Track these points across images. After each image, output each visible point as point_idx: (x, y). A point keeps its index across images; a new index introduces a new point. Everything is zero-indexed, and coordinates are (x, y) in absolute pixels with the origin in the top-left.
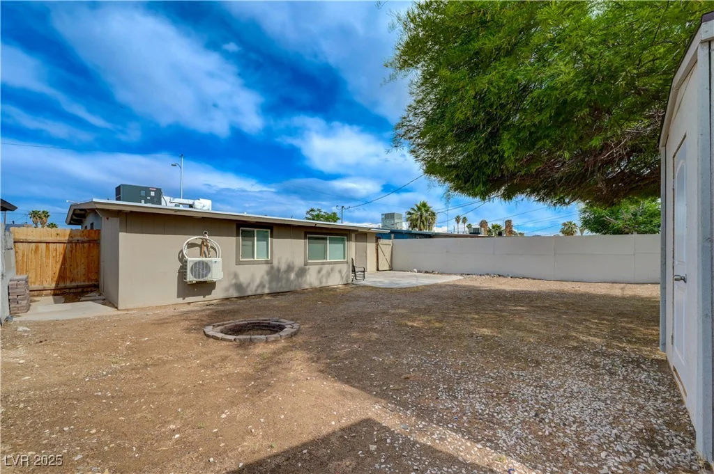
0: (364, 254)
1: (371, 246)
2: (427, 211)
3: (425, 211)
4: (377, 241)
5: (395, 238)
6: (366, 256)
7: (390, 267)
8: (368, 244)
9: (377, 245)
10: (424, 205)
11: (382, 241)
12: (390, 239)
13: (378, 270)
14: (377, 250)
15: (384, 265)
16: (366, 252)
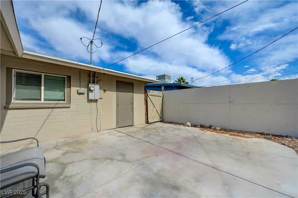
0: (130, 107)
1: (138, 98)
2: (183, 82)
3: (183, 81)
4: (146, 92)
5: (165, 90)
6: (133, 109)
7: (160, 118)
8: (135, 95)
9: (146, 96)
10: (182, 79)
11: (151, 92)
12: (161, 91)
13: (147, 122)
14: (146, 101)
15: (154, 116)
16: (132, 104)
